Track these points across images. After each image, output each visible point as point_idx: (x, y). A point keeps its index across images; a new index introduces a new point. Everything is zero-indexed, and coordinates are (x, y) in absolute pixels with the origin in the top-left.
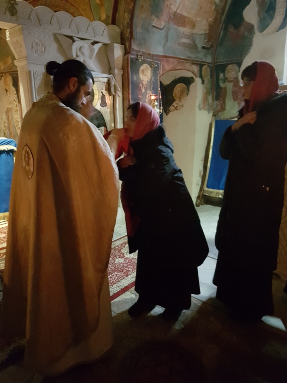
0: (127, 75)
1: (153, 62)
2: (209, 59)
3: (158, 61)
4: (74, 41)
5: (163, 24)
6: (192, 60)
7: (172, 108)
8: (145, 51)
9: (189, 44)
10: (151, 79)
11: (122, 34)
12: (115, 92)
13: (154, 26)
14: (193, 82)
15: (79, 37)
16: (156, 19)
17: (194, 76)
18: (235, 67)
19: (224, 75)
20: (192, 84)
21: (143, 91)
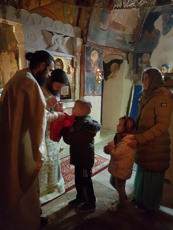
0: (83, 56)
1: (100, 49)
2: (133, 50)
3: (103, 49)
4: (53, 35)
5: (106, 27)
6: (123, 50)
7: (109, 77)
8: (95, 43)
9: (121, 40)
10: (98, 59)
11: (82, 32)
12: (76, 66)
13: (101, 29)
14: (122, 62)
15: (56, 32)
16: (102, 25)
17: (123, 59)
18: (148, 55)
19: (141, 59)
20: (122, 64)
21: (93, 66)
